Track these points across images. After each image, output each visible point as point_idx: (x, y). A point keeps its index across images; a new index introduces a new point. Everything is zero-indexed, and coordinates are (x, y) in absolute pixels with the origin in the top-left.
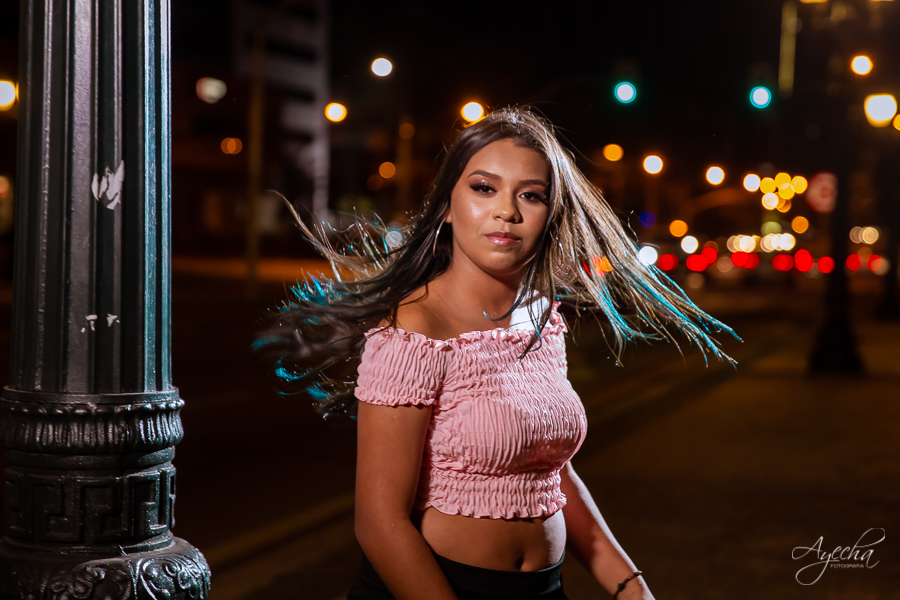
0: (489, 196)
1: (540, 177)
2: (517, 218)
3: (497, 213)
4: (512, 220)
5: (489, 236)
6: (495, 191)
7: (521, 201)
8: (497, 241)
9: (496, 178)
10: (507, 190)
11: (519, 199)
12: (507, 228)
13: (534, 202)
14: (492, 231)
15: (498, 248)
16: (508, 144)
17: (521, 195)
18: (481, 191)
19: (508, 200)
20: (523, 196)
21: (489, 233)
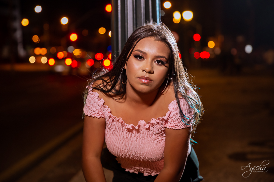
1: (164, 55)
2: (152, 72)
3: (144, 69)
4: (150, 72)
6: (144, 59)
8: (143, 81)
14: (141, 76)
17: (155, 61)
18: (138, 58)
19: (149, 64)
20: (156, 62)
21: (139, 77)
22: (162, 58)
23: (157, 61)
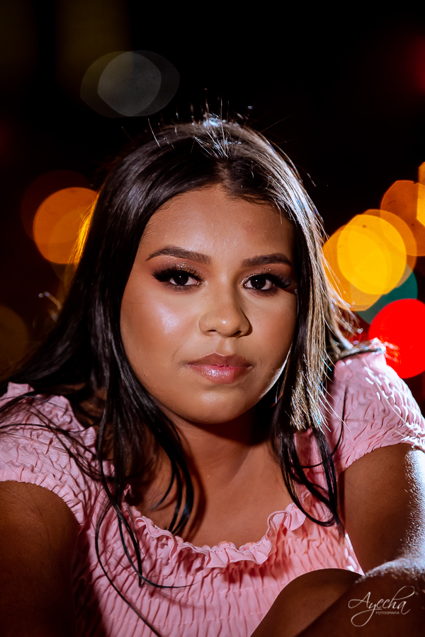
0: (189, 289)
1: (279, 248)
2: (244, 329)
3: (211, 324)
4: (236, 334)
5: (195, 364)
6: (199, 279)
7: (247, 295)
8: (213, 372)
9: (202, 259)
10: (224, 279)
11: (244, 293)
12: (228, 347)
13: (271, 292)
14: (201, 355)
15: (217, 385)
16: (218, 194)
17: (246, 282)
18: (173, 282)
19: (227, 298)
20: (249, 285)
21: (195, 358)
22: (271, 262)
23: (252, 279)
